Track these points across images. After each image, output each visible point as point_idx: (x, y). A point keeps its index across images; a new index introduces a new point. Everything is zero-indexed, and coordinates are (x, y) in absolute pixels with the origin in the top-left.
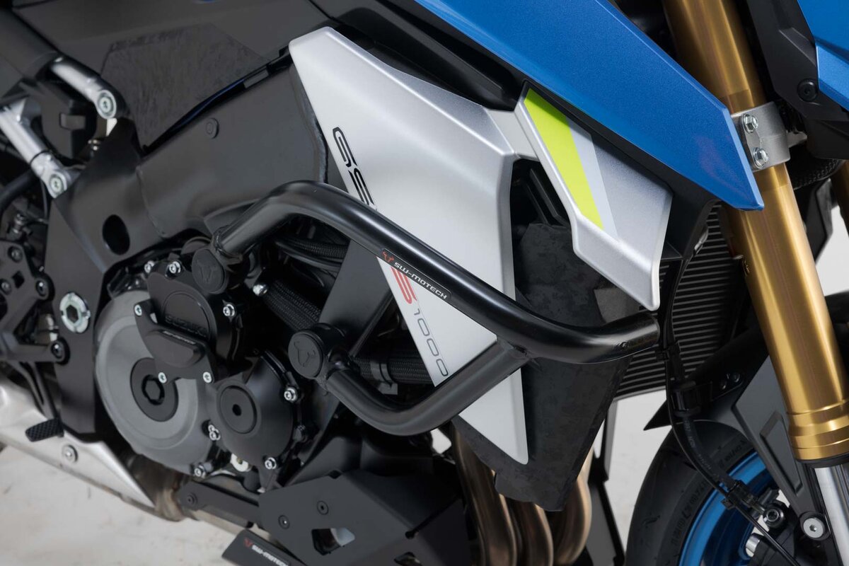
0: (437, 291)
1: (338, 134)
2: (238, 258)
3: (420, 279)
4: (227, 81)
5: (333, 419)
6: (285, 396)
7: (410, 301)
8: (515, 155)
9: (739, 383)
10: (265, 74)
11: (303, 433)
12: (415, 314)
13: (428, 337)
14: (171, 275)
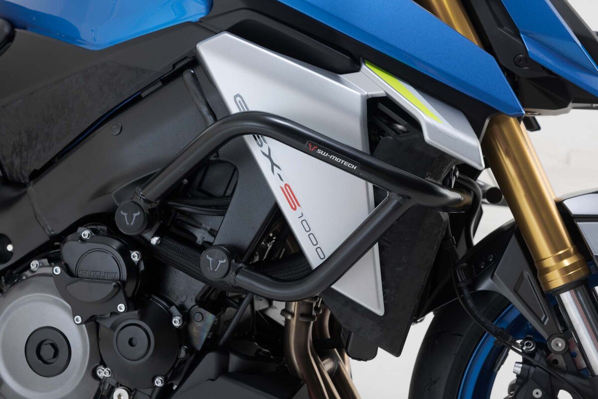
0: (350, 164)
1: (238, 99)
2: (156, 203)
3: (336, 158)
4: (127, 93)
5: (207, 339)
6: (173, 322)
7: (295, 209)
8: (368, 95)
9: (492, 261)
10: (160, 84)
11: (186, 351)
12: (299, 218)
13: (309, 233)
14: (83, 241)
